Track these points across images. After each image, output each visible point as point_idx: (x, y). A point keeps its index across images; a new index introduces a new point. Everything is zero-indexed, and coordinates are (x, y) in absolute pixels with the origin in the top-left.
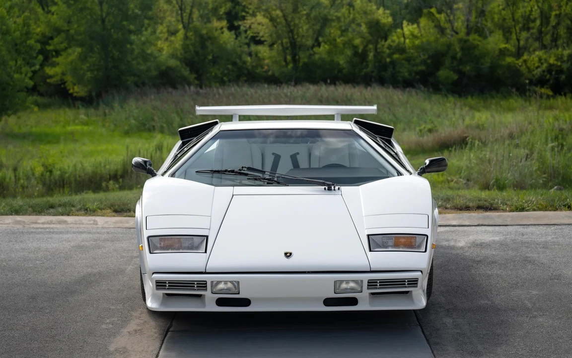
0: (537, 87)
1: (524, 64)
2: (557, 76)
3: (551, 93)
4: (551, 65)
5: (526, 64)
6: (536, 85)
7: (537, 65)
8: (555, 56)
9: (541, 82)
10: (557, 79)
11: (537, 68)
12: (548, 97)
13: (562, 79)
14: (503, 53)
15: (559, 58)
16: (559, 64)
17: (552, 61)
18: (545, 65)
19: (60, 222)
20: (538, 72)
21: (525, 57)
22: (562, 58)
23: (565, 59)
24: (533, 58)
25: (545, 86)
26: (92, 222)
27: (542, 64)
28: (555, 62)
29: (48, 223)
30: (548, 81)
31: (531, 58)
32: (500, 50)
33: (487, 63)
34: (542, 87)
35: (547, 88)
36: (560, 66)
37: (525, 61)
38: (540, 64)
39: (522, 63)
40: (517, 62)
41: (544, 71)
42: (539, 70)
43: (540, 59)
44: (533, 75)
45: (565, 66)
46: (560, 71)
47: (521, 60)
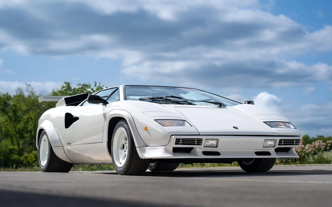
1: (25, 159)
5: (26, 160)
14: (11, 151)
21: (26, 154)
31: (30, 156)
32: (10, 150)
37: (26, 157)
39: (24, 159)
40: (20, 158)
47: (23, 157)
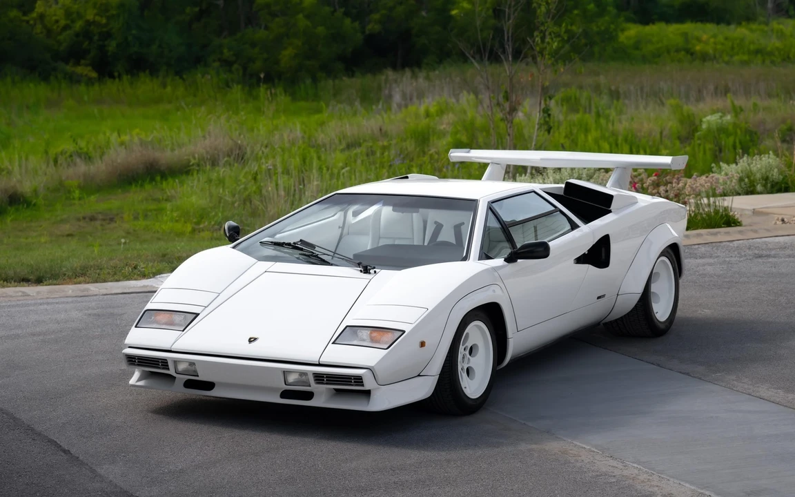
0: (68, 64)
2: (101, 43)
3: (94, 75)
4: (88, 23)
6: (65, 60)
7: (63, 23)
9: (75, 54)
10: (101, 48)
11: (64, 29)
12: (90, 82)
13: (110, 49)
15: (104, 11)
16: (104, 21)
17: (90, 15)
18: (78, 25)
20: (66, 37)
22: (108, 10)
23: (114, 11)
25: (83, 62)
27: (73, 21)
28: (98, 18)
30: (87, 52)
34: (78, 63)
35: (87, 65)
36: (106, 25)
38: (69, 22)
41: (77, 35)
42: (68, 32)
43: (68, 13)
44: (60, 43)
45: (115, 26)
46: (106, 35)
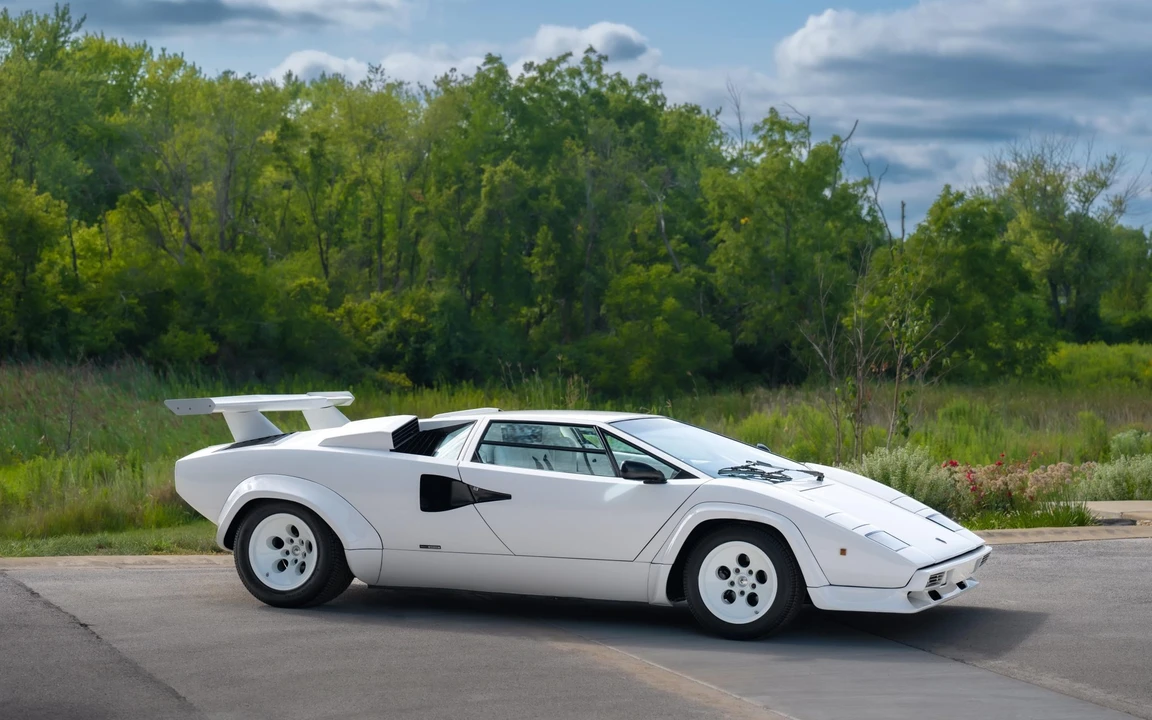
0: (377, 369)
1: (345, 319)
2: (418, 346)
3: (408, 383)
4: (406, 322)
5: (350, 320)
6: (375, 365)
7: (373, 321)
8: (412, 303)
9: (386, 359)
10: (418, 352)
11: (375, 328)
12: (403, 391)
13: (429, 352)
15: (423, 307)
16: (422, 320)
17: (407, 313)
18: (392, 324)
19: (158, 562)
20: (377, 337)
21: (348, 303)
22: (427, 308)
23: (436, 309)
24: (366, 307)
25: (395, 367)
26: (204, 562)
27: (386, 319)
28: (415, 317)
29: (140, 564)
30: (401, 356)
31: (362, 307)
32: (301, 289)
33: (271, 317)
34: (389, 369)
35: (400, 372)
36: (425, 325)
37: (349, 313)
38: (381, 321)
39: (342, 318)
40: (332, 315)
41: (390, 336)
42: (380, 332)
43: (381, 310)
44: (368, 344)
45: (436, 326)
46: (425, 337)
47: (341, 311)
